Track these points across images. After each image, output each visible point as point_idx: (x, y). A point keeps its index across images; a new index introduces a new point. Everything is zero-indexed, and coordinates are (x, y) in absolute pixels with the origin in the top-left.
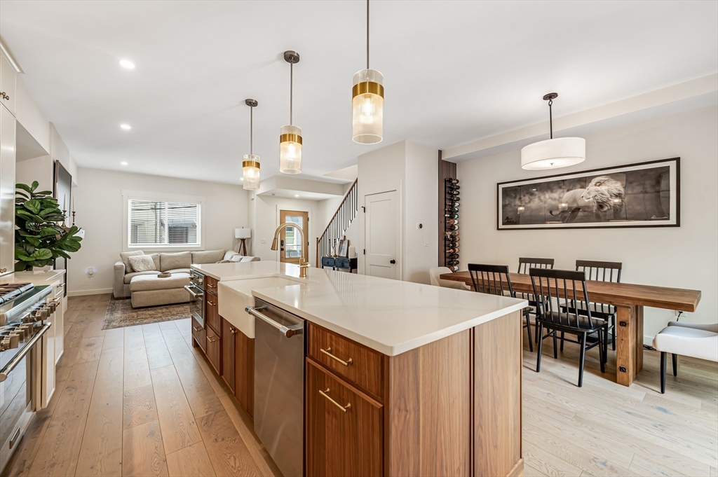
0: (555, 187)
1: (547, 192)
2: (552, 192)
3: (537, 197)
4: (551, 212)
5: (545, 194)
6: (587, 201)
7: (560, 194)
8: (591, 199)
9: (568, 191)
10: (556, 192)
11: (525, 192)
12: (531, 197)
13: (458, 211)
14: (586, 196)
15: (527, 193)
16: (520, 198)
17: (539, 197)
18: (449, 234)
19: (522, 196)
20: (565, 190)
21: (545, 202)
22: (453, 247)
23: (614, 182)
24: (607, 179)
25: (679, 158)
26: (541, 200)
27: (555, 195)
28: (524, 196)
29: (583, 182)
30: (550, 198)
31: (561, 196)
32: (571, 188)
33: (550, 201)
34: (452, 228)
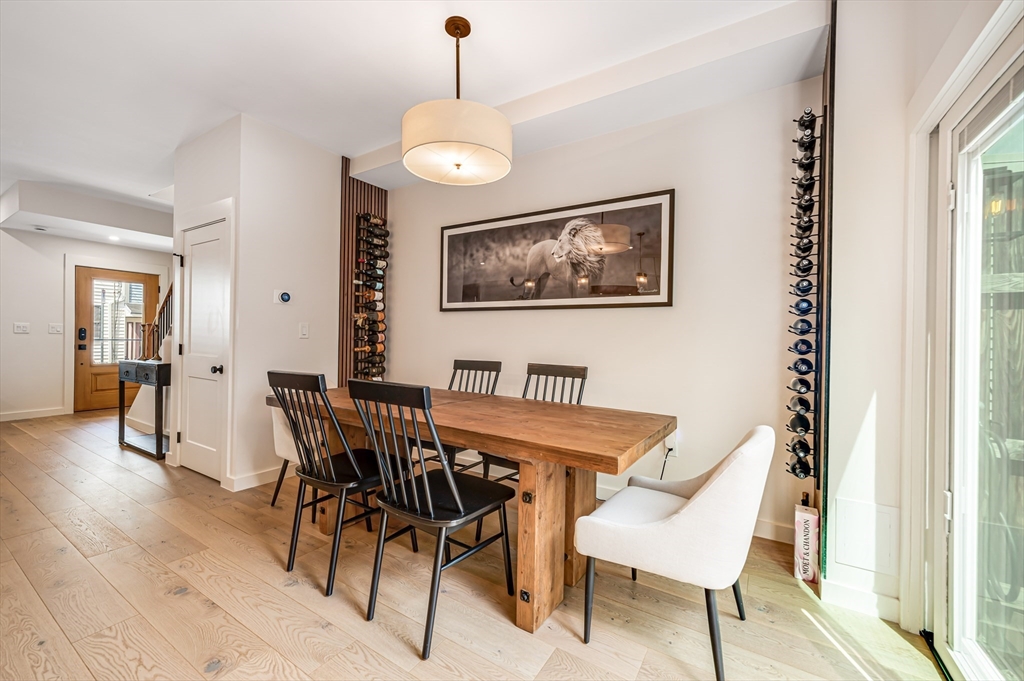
0: (518, 236)
1: (507, 243)
2: (514, 245)
3: (494, 252)
4: (512, 281)
5: (504, 248)
6: (558, 260)
7: (523, 249)
8: (564, 258)
9: (535, 242)
10: (518, 245)
11: (478, 244)
12: (487, 253)
13: (383, 277)
14: (557, 254)
15: (481, 247)
16: (472, 255)
17: (497, 253)
18: (360, 318)
19: (474, 252)
20: (531, 242)
21: (505, 261)
22: (373, 342)
23: (592, 229)
24: (584, 223)
25: (674, 190)
26: (499, 258)
27: (518, 250)
28: (478, 251)
29: (553, 228)
30: (512, 255)
31: (526, 251)
32: (538, 238)
33: (511, 260)
34: (370, 306)
